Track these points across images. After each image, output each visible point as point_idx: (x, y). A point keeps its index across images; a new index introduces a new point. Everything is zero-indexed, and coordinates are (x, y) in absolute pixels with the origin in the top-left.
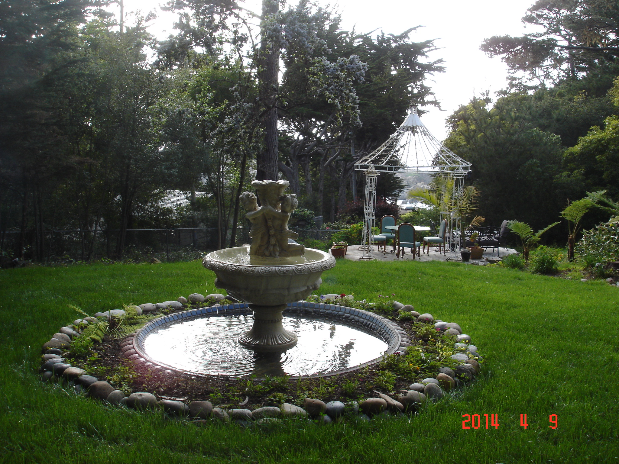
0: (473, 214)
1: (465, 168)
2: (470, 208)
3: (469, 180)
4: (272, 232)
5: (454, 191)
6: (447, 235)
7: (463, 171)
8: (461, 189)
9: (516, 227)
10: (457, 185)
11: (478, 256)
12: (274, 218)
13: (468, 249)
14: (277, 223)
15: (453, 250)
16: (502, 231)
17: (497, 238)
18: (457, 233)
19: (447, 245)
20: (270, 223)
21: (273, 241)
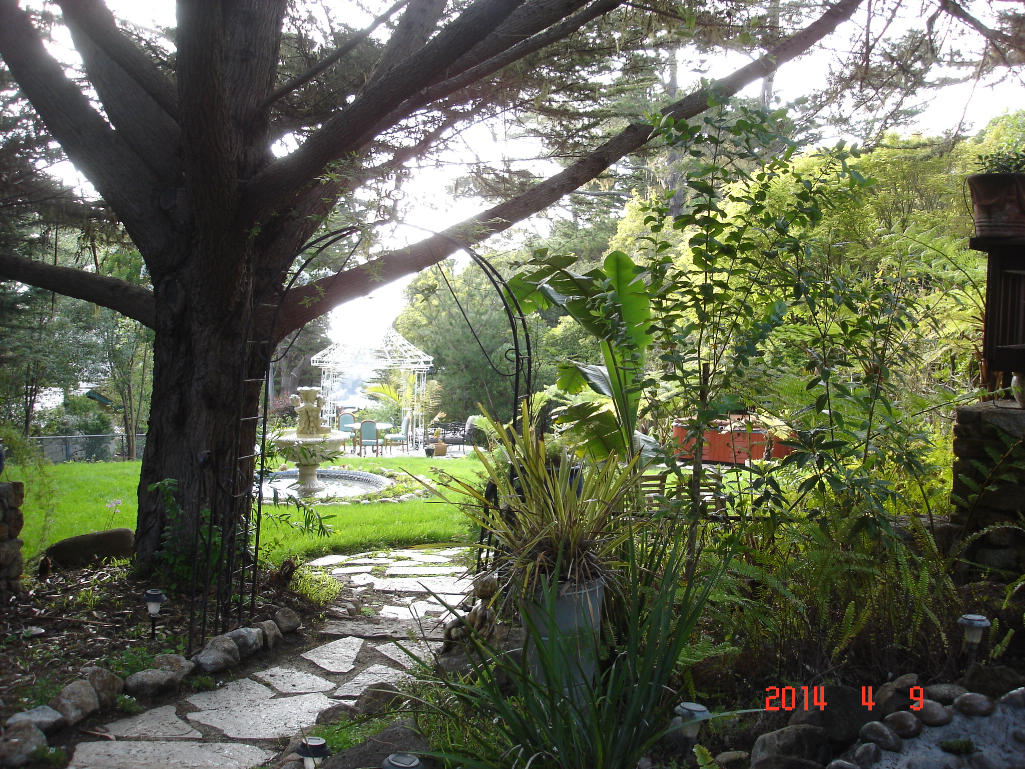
0: (437, 409)
1: (427, 363)
2: (433, 403)
3: (431, 374)
4: (311, 419)
5: (416, 386)
6: (410, 433)
7: (425, 366)
8: (423, 383)
9: (480, 421)
10: (419, 380)
11: (442, 453)
12: (313, 410)
13: (432, 446)
14: (314, 413)
15: (417, 448)
16: (467, 427)
17: (463, 436)
18: (420, 431)
19: (410, 445)
20: (310, 414)
21: (312, 425)
